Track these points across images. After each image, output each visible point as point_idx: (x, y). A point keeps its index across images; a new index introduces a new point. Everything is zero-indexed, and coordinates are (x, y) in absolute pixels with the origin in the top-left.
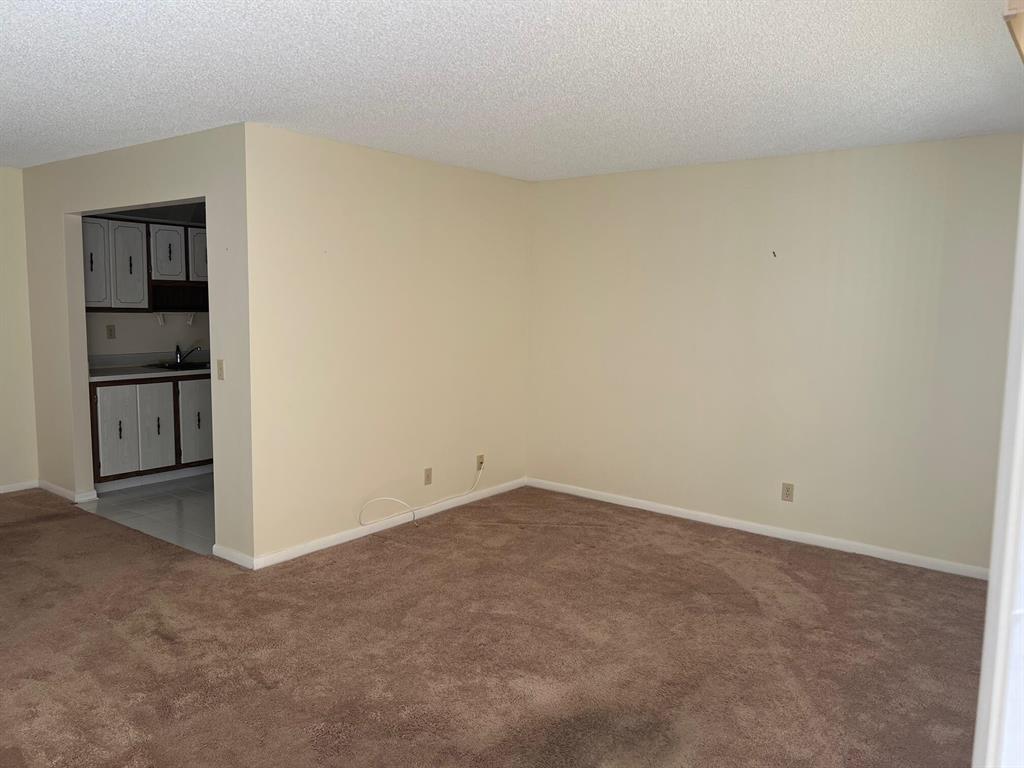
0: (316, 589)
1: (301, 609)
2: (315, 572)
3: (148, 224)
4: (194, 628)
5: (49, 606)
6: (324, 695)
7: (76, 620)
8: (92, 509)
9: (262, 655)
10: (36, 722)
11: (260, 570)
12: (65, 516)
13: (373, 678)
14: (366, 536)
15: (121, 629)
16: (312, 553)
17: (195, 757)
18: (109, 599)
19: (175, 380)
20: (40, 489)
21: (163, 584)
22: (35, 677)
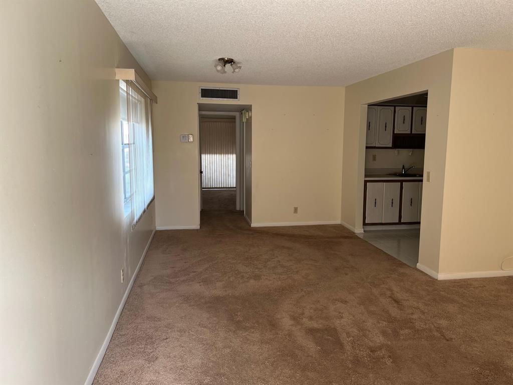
0: (473, 298)
1: (465, 306)
2: (472, 289)
3: (395, 106)
4: (408, 300)
5: (346, 274)
6: (479, 354)
7: (357, 283)
8: (361, 236)
9: (444, 323)
10: (343, 320)
11: (441, 281)
12: (351, 238)
13: (509, 354)
14: (505, 277)
15: (375, 291)
16: (471, 279)
17: (410, 359)
18: (370, 277)
19: (402, 182)
20: (341, 225)
21: (393, 276)
22: (342, 302)
